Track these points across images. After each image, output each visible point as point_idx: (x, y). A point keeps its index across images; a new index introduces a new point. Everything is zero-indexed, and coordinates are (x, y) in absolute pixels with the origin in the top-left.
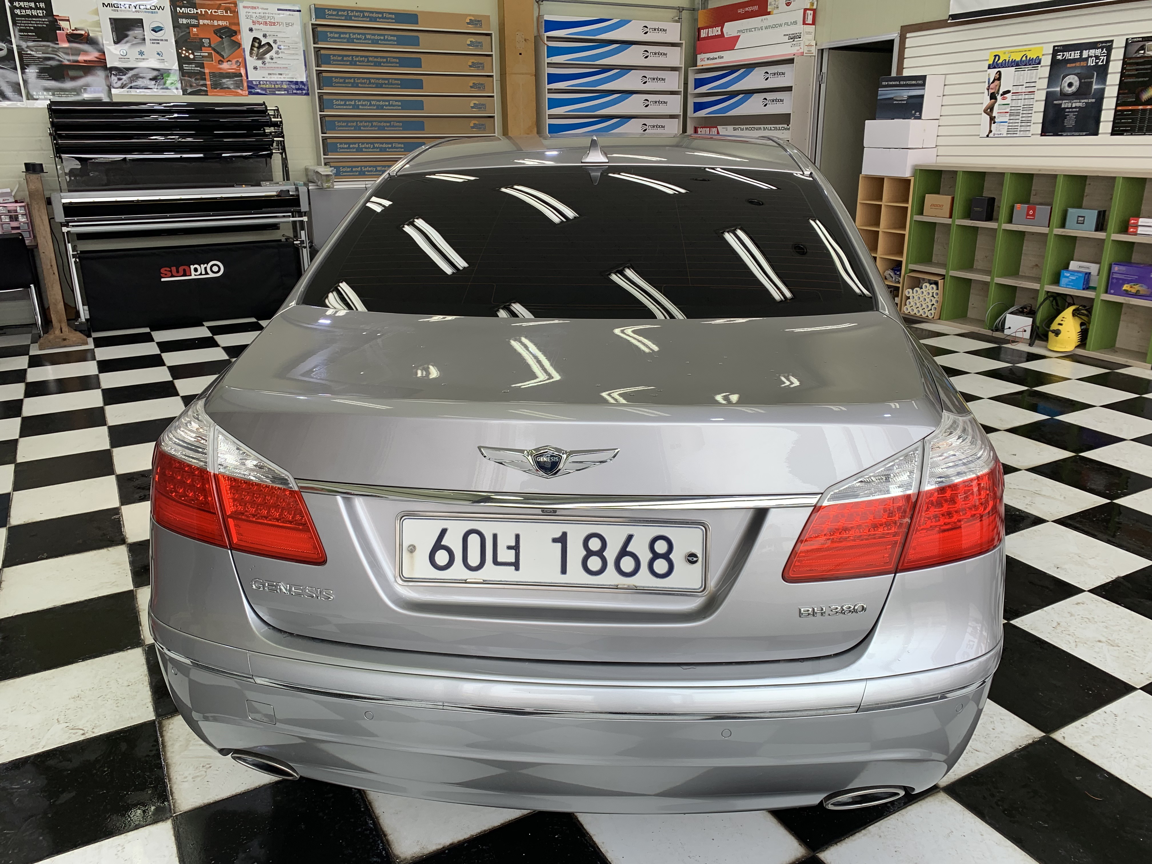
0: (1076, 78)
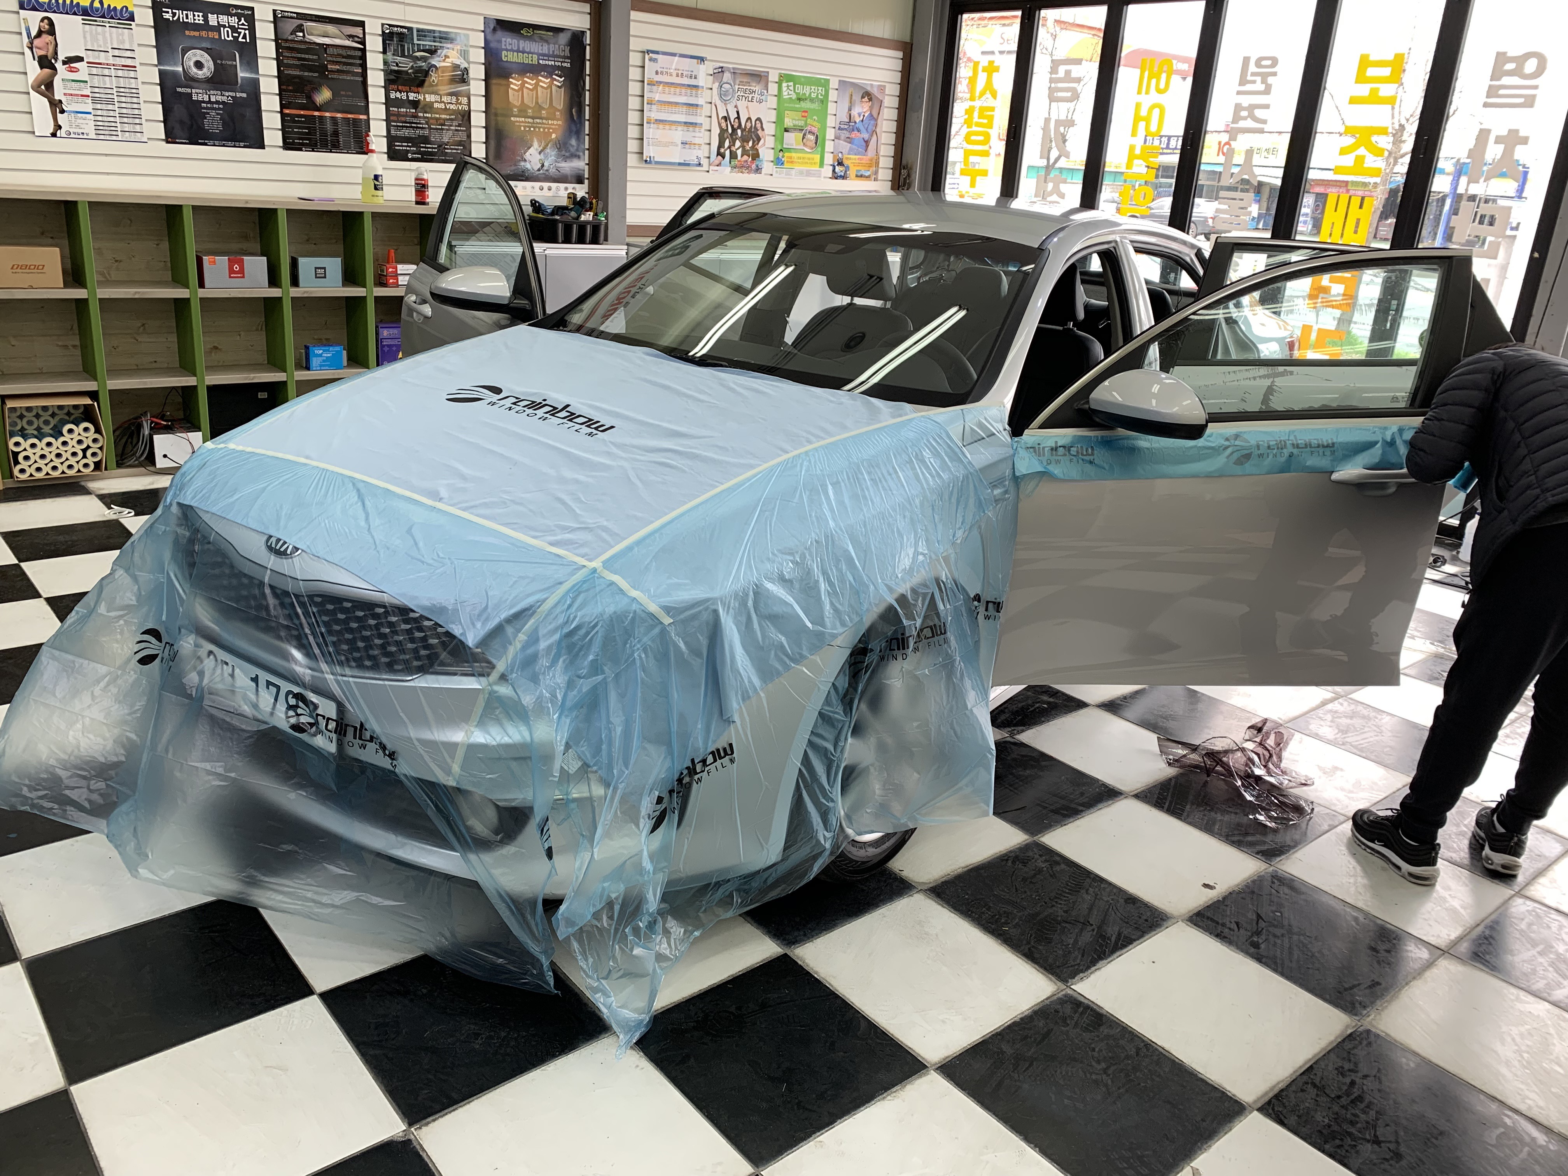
0: (206, 55)
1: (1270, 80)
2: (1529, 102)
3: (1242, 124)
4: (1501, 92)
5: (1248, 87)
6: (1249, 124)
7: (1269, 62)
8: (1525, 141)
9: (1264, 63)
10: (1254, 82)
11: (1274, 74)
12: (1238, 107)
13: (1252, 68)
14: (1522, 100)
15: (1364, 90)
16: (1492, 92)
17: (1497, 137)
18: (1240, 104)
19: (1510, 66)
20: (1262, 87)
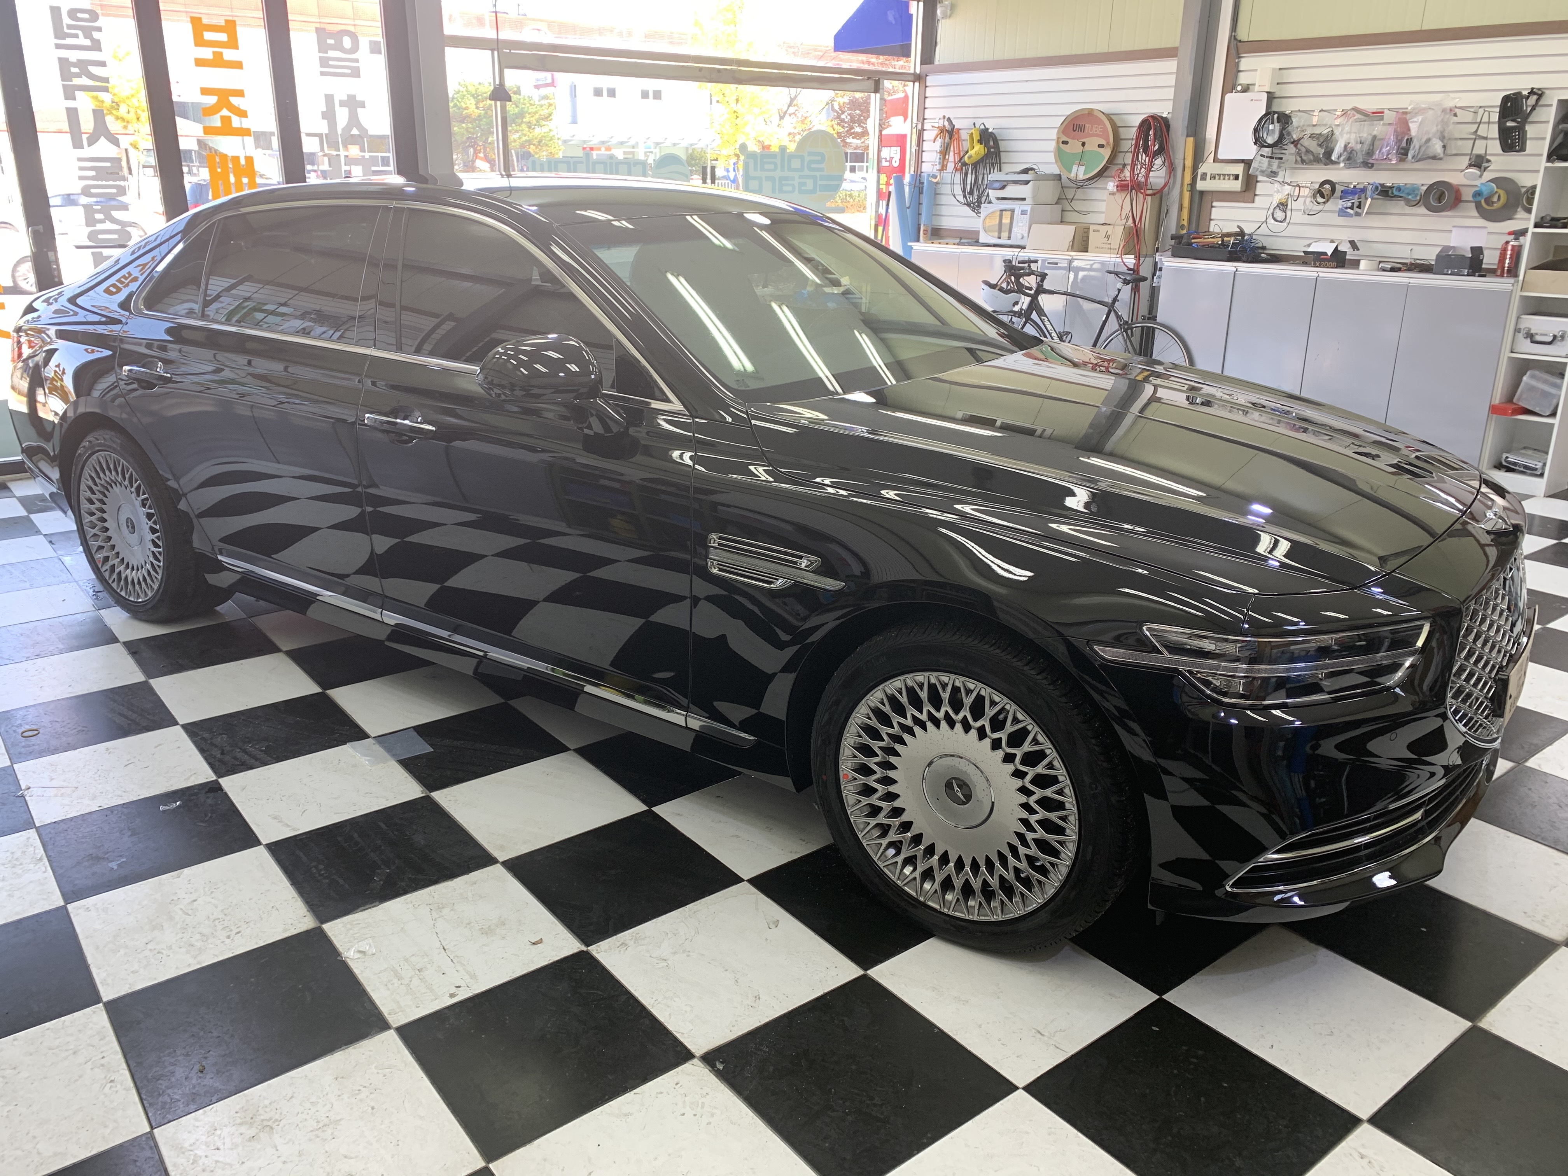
1: (96, 35)
2: (355, 73)
3: (76, 81)
4: (331, 63)
5: (69, 41)
6: (85, 81)
7: (86, 16)
8: (362, 105)
9: (79, 15)
10: (76, 36)
11: (99, 29)
12: (64, 63)
13: (66, 20)
14: (349, 71)
15: (207, 53)
16: (324, 62)
17: (340, 101)
18: (67, 59)
19: (331, 41)
20: (88, 42)
